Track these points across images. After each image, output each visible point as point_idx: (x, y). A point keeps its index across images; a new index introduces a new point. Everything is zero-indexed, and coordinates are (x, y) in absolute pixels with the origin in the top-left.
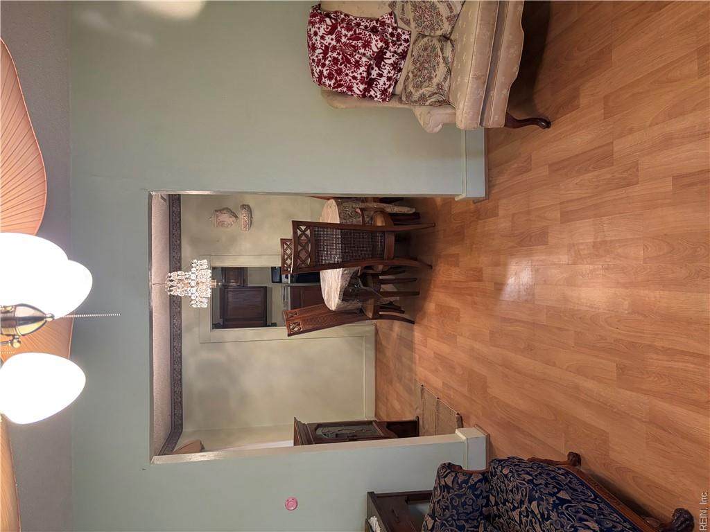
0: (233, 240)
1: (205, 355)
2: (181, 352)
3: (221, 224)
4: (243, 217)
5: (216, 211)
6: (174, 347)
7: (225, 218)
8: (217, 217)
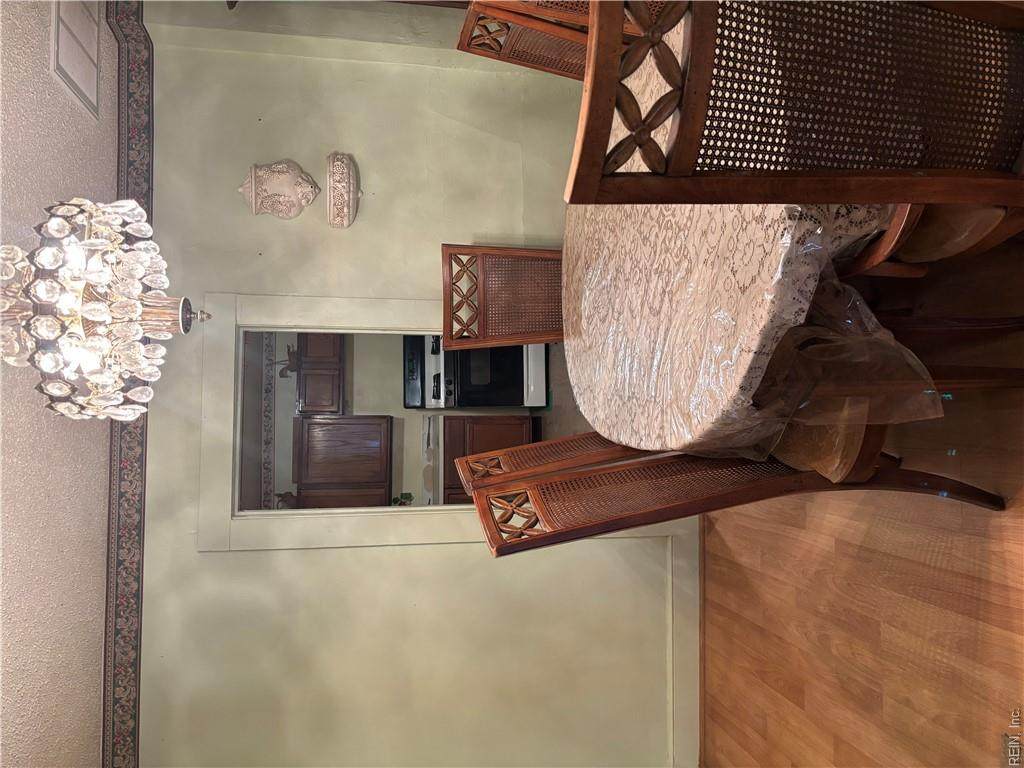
0: (304, 252)
1: (212, 587)
2: (139, 579)
3: (269, 204)
4: (334, 184)
5: (256, 166)
6: (120, 563)
7: (282, 185)
8: (259, 181)
